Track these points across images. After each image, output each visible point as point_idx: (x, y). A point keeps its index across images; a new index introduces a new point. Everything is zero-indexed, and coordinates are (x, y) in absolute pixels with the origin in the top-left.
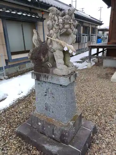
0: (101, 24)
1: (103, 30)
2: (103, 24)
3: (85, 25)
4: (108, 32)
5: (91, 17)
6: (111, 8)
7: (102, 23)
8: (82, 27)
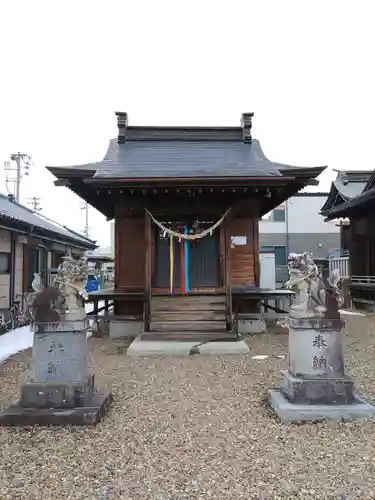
0: (92, 246)
1: (99, 261)
2: (96, 247)
3: (56, 247)
4: (112, 265)
5: (69, 230)
6: (113, 221)
7: (97, 244)
8: (50, 254)
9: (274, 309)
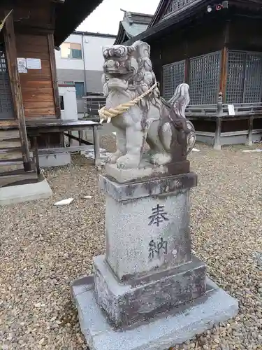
9: (78, 139)
